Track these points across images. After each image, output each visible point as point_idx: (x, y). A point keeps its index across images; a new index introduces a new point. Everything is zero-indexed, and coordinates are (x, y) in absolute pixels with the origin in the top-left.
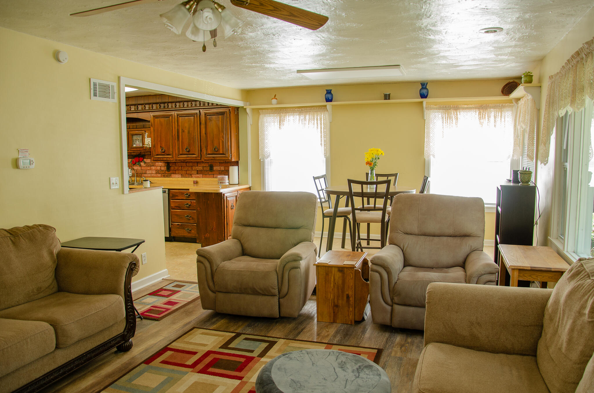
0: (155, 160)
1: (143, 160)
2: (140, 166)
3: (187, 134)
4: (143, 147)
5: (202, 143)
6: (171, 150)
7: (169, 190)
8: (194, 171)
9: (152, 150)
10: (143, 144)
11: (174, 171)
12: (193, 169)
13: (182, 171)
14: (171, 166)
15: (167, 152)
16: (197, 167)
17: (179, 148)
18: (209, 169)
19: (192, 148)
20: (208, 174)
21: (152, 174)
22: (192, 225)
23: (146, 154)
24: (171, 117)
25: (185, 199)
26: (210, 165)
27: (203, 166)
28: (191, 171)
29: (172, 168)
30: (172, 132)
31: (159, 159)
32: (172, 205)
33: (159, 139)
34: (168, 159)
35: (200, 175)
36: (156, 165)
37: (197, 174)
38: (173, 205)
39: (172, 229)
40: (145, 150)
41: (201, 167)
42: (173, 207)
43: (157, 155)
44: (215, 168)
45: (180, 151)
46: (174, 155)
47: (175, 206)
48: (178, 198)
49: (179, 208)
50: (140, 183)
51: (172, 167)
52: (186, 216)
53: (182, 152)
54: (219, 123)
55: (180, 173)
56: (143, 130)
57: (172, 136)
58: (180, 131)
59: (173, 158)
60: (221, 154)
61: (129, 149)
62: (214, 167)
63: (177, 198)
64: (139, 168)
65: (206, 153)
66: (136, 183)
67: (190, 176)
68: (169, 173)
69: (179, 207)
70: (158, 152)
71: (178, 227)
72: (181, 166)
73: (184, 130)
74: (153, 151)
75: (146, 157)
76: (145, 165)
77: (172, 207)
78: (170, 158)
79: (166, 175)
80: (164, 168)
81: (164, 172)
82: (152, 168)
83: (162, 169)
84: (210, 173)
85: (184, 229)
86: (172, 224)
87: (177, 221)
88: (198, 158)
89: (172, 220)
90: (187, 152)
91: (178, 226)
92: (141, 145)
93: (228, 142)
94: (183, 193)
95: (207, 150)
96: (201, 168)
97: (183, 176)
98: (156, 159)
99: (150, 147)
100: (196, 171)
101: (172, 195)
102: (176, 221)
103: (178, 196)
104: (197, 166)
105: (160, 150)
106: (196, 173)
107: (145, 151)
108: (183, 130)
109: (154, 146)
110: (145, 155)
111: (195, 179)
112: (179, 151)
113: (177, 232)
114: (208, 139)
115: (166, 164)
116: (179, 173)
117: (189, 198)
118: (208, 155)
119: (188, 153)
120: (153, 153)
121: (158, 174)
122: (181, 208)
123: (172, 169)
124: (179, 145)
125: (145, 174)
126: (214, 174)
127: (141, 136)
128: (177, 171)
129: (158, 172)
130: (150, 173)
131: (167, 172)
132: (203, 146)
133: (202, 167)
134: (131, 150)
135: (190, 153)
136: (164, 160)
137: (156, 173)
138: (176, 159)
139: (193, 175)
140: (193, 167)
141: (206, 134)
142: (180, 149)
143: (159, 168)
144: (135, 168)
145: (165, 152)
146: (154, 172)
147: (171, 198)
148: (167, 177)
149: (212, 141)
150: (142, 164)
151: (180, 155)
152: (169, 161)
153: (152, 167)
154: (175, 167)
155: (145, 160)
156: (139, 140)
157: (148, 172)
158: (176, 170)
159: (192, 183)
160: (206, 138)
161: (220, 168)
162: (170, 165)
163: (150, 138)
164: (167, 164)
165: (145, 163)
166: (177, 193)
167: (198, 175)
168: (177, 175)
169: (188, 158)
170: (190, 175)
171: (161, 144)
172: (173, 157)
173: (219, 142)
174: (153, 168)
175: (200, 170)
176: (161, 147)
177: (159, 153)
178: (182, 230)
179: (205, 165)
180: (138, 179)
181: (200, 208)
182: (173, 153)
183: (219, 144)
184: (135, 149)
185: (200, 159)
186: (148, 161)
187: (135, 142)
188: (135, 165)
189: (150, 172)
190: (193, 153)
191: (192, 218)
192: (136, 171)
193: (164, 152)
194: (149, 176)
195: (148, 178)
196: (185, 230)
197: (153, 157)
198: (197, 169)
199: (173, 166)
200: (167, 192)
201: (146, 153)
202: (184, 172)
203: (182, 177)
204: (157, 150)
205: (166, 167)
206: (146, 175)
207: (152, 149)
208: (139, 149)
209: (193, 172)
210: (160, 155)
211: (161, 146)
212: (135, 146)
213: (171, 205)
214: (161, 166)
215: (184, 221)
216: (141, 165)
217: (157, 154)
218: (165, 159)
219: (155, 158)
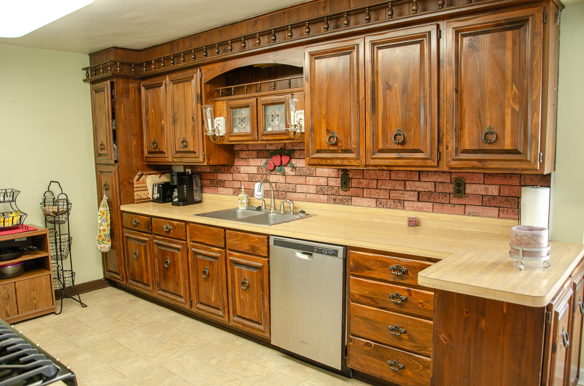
0: (314, 163)
1: (290, 161)
2: (284, 174)
3: (399, 96)
4: (286, 133)
5: (444, 120)
6: (354, 138)
7: (347, 248)
8: (408, 193)
9: (306, 138)
10: (287, 126)
11: (359, 191)
12: (408, 188)
13: (378, 191)
14: (352, 178)
15: (343, 145)
16: (417, 184)
17: (375, 135)
18: (451, 190)
19: (412, 134)
20: (449, 203)
21: (308, 194)
22: (410, 356)
23: (295, 148)
24: (355, 53)
25: (390, 280)
26: (457, 179)
27: (435, 182)
28: (404, 194)
29: (354, 183)
30: (358, 92)
31: (324, 162)
32: (354, 290)
33: (324, 112)
34: (346, 162)
35: (427, 203)
36: (317, 175)
37: (418, 200)
38: (355, 292)
39: (351, 352)
40: (291, 139)
41: (429, 183)
42: (357, 296)
43: (319, 151)
44: (470, 189)
45: (377, 143)
46: (361, 154)
47: (362, 296)
48: (372, 275)
49: (372, 301)
50: (282, 212)
51: (353, 180)
52: (390, 327)
53: (383, 144)
54: (504, 54)
55: (373, 197)
56: (288, 93)
57: (358, 102)
58: (380, 87)
59: (358, 161)
60: (508, 152)
61: (259, 139)
62: (467, 186)
63: (367, 273)
64: (281, 179)
65: (457, 149)
66: (273, 213)
67: (399, 205)
68: (347, 193)
69: (372, 299)
70: (320, 143)
71: (366, 351)
72: (377, 180)
73: (391, 83)
74: (308, 143)
75: (297, 155)
76: (293, 173)
77: (354, 295)
78: (352, 161)
79: (340, 197)
80: (335, 182)
81: (334, 192)
82: (309, 180)
83: (332, 182)
84: (454, 201)
85: (382, 358)
86: (350, 338)
87: (366, 336)
88: (429, 163)
89: (352, 328)
90: (399, 144)
91: (367, 348)
92: (283, 128)
93: (535, 115)
94: (385, 264)
95: (459, 138)
96: (430, 187)
97: (379, 203)
98: (316, 162)
99: (303, 131)
100: (416, 193)
101: (354, 263)
102: (361, 334)
103: (369, 269)
104: (419, 181)
105: (324, 138)
106: (415, 199)
107: (291, 141)
108: (387, 83)
109: (312, 129)
110: (294, 150)
111: (412, 214)
112: (375, 142)
113: (364, 363)
114: (466, 106)
115: (340, 173)
116: (370, 194)
117: (402, 279)
118: (462, 153)
119: (400, 147)
120: (308, 147)
121: (320, 196)
122: (377, 302)
123: (354, 185)
124: (375, 126)
125: (293, 194)
126: (465, 205)
127: (283, 106)
128: (365, 190)
129: (320, 190)
130: (305, 191)
131: (341, 192)
132: (448, 127)
133: (433, 184)
134: (262, 140)
135: (407, 147)
136: (335, 163)
137: (317, 192)
138: (367, 163)
139: (406, 203)
140: (407, 183)
141: (457, 91)
142: (377, 136)
143: (323, 181)
144: (273, 178)
145: (339, 144)
146: (313, 189)
147: (352, 271)
148: (342, 202)
149: (479, 112)
150: (288, 170)
151: (378, 152)
152: (347, 168)
153: (308, 178)
154: (362, 181)
155: (293, 161)
156: (280, 115)
157: (299, 188)
158: (363, 188)
159: (405, 223)
160: (459, 103)
161: (487, 189)
162: (350, 177)
163: (303, 111)
164: (342, 173)
165: (294, 168)
166: (368, 260)
167: (420, 204)
168: (365, 201)
169: (399, 161)
170: (400, 203)
171: (328, 123)
172: (358, 158)
173: (503, 116)
174: (311, 180)
175: (426, 190)
176: (328, 131)
177: (325, 146)
178: (379, 361)
179: (440, 180)
180: (278, 202)
181: (450, 336)
182: (359, 148)
183: (503, 121)
184: (270, 138)
185: (436, 164)
186: (300, 163)
187: (270, 120)
188: (272, 173)
189: (304, 188)
190: (416, 147)
191: (409, 336)
192: (274, 185)
193: (336, 144)
194: (301, 197)
195: (298, 202)
196: (385, 364)
197: (309, 156)
198: (419, 189)
199: (357, 177)
200: (341, 254)
201: (296, 146)
202: (383, 194)
203: (379, 207)
204: (318, 140)
205: (339, 180)
206: (295, 196)
207: (306, 136)
208: (278, 138)
209: (406, 195)
210: (325, 151)
211: (329, 129)
212: (270, 129)
213: (349, 289)
214: (328, 177)
215: (384, 340)
216: (284, 172)
217: (318, 148)
218: (338, 162)
219: (313, 158)
